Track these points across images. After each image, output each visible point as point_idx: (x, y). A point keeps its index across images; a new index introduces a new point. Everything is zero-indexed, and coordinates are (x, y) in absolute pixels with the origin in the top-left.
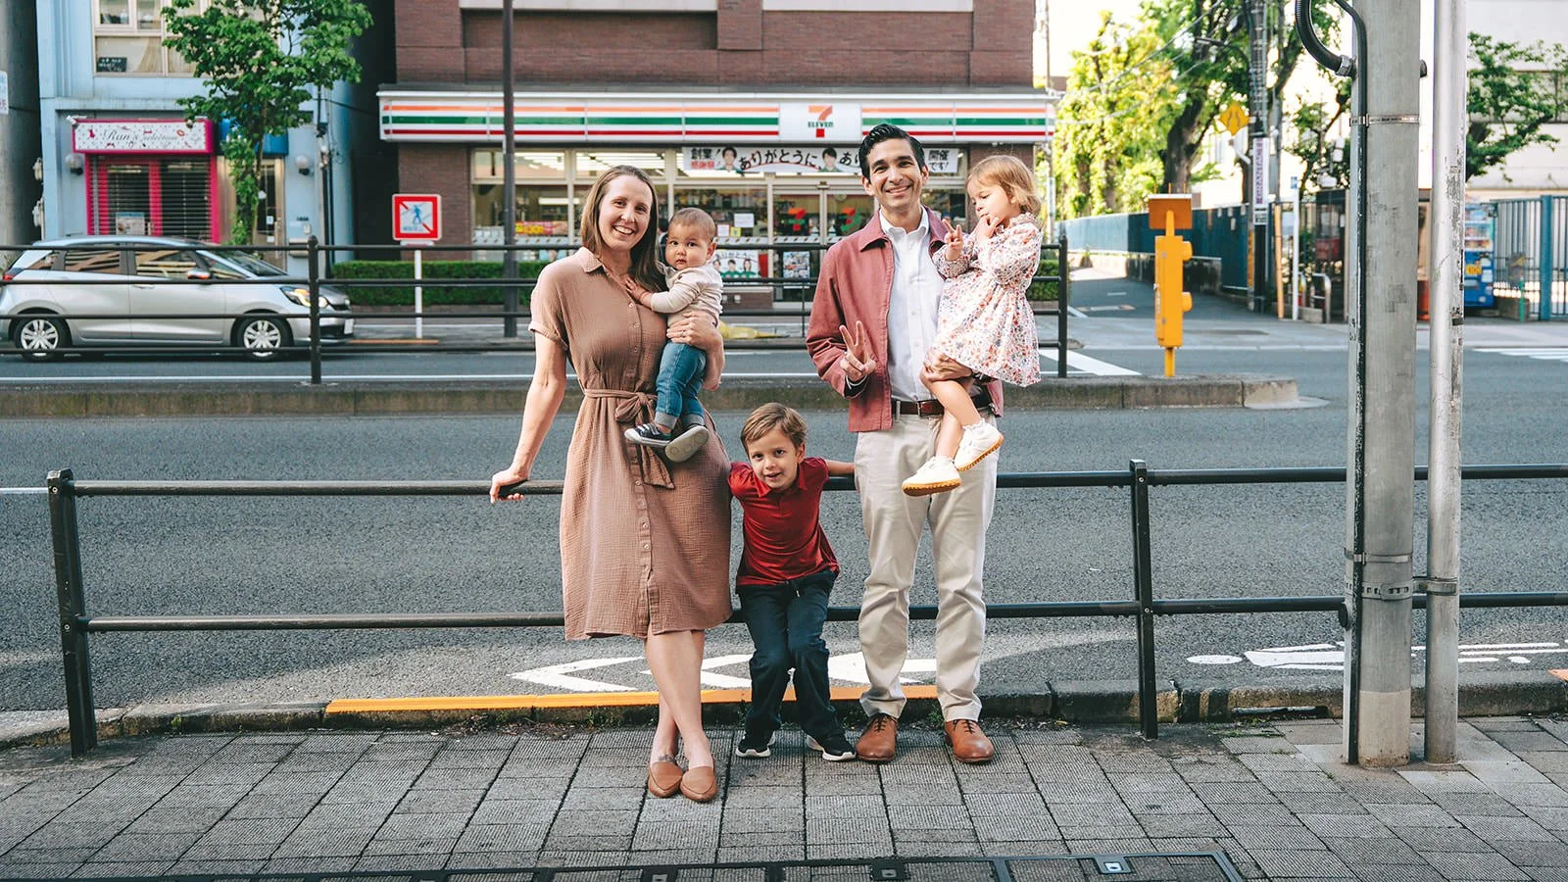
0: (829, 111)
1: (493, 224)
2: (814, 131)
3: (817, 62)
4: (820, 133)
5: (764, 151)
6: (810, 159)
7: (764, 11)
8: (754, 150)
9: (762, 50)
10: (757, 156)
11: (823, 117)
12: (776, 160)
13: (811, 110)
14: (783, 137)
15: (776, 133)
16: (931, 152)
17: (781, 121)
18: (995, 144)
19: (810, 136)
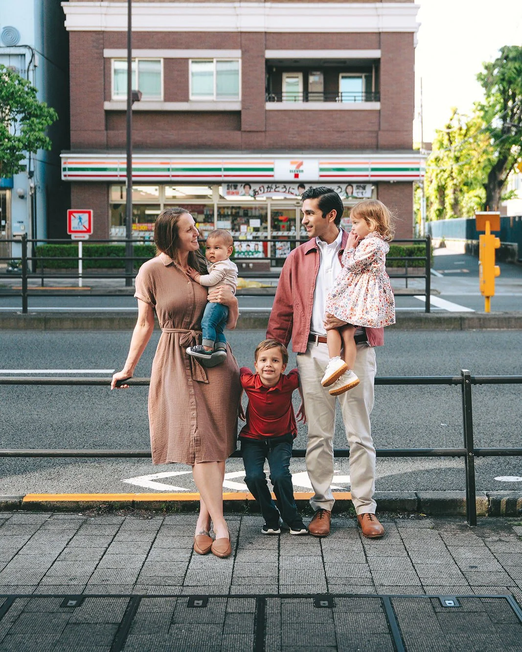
0: (301, 164)
1: (120, 225)
2: (293, 175)
3: (295, 137)
4: (297, 176)
5: (266, 186)
6: (291, 190)
7: (266, 111)
8: (260, 185)
9: (265, 131)
10: (262, 189)
11: (298, 167)
12: (273, 190)
13: (292, 163)
14: (277, 178)
15: (272, 176)
16: (357, 186)
17: (275, 170)
18: (392, 182)
19: (291, 178)
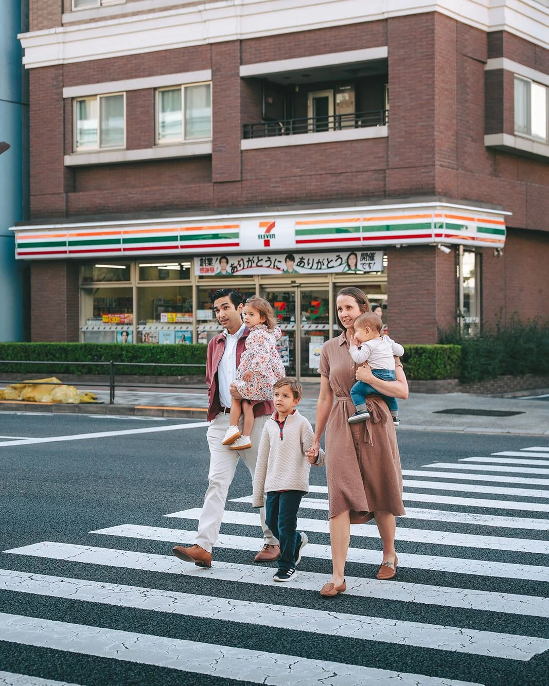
0: (273, 225)
2: (262, 241)
3: (278, 187)
4: (267, 243)
5: (246, 258)
6: (277, 264)
7: (242, 151)
8: (239, 258)
9: (242, 181)
10: (241, 263)
11: (268, 230)
12: (254, 265)
13: (262, 225)
14: (243, 247)
15: (237, 245)
16: (362, 255)
17: (241, 235)
18: (398, 246)
19: (260, 246)
